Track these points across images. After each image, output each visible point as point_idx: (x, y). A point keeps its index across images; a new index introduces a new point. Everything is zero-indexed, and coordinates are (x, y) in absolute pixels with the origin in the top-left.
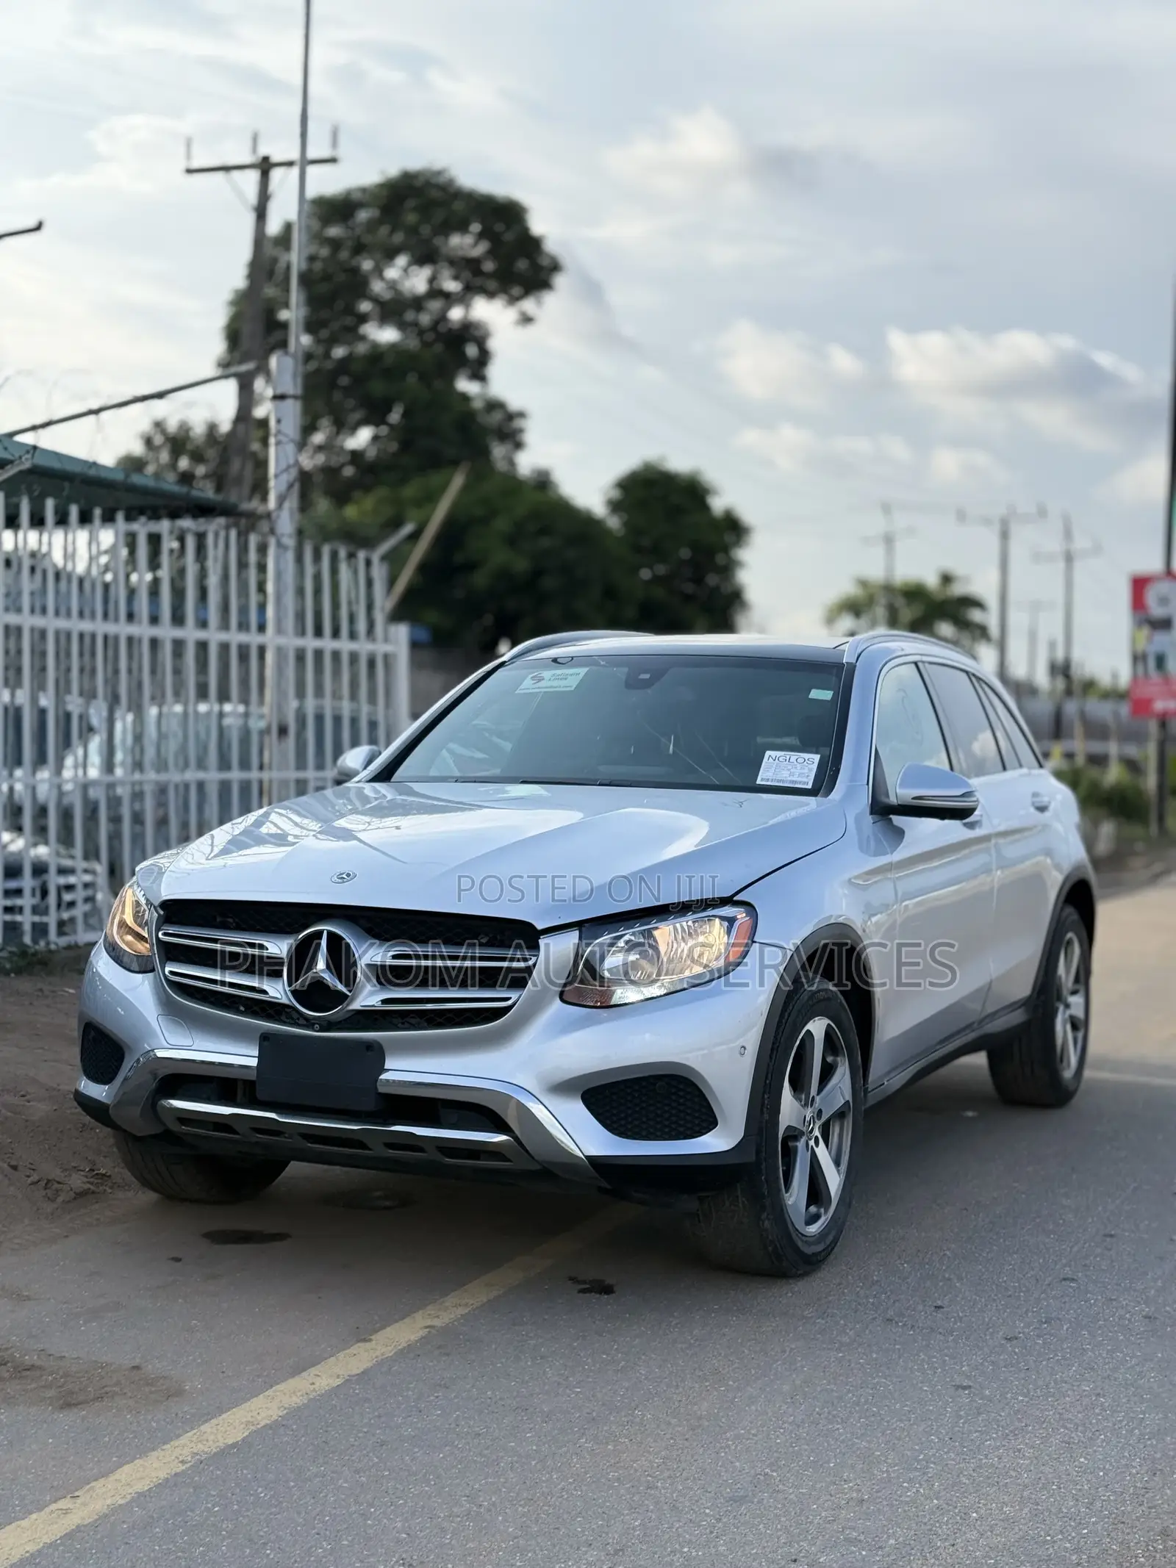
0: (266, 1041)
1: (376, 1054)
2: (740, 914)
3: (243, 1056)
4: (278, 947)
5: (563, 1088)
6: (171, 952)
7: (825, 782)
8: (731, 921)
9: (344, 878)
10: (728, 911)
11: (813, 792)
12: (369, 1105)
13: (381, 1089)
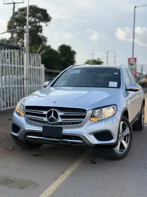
0: (44, 127)
1: (61, 129)
2: (115, 106)
3: (40, 129)
4: (45, 113)
5: (91, 134)
6: (27, 113)
7: (119, 86)
8: (114, 108)
9: (55, 102)
10: (113, 106)
11: (117, 88)
12: (61, 136)
13: (62, 134)
